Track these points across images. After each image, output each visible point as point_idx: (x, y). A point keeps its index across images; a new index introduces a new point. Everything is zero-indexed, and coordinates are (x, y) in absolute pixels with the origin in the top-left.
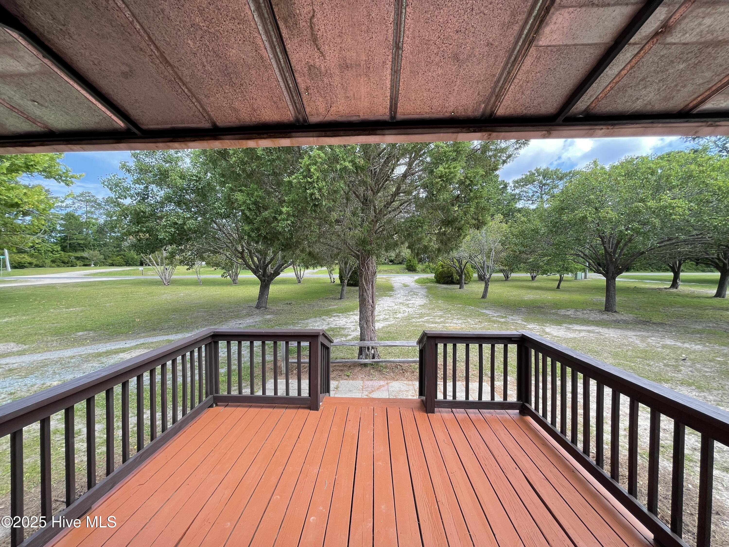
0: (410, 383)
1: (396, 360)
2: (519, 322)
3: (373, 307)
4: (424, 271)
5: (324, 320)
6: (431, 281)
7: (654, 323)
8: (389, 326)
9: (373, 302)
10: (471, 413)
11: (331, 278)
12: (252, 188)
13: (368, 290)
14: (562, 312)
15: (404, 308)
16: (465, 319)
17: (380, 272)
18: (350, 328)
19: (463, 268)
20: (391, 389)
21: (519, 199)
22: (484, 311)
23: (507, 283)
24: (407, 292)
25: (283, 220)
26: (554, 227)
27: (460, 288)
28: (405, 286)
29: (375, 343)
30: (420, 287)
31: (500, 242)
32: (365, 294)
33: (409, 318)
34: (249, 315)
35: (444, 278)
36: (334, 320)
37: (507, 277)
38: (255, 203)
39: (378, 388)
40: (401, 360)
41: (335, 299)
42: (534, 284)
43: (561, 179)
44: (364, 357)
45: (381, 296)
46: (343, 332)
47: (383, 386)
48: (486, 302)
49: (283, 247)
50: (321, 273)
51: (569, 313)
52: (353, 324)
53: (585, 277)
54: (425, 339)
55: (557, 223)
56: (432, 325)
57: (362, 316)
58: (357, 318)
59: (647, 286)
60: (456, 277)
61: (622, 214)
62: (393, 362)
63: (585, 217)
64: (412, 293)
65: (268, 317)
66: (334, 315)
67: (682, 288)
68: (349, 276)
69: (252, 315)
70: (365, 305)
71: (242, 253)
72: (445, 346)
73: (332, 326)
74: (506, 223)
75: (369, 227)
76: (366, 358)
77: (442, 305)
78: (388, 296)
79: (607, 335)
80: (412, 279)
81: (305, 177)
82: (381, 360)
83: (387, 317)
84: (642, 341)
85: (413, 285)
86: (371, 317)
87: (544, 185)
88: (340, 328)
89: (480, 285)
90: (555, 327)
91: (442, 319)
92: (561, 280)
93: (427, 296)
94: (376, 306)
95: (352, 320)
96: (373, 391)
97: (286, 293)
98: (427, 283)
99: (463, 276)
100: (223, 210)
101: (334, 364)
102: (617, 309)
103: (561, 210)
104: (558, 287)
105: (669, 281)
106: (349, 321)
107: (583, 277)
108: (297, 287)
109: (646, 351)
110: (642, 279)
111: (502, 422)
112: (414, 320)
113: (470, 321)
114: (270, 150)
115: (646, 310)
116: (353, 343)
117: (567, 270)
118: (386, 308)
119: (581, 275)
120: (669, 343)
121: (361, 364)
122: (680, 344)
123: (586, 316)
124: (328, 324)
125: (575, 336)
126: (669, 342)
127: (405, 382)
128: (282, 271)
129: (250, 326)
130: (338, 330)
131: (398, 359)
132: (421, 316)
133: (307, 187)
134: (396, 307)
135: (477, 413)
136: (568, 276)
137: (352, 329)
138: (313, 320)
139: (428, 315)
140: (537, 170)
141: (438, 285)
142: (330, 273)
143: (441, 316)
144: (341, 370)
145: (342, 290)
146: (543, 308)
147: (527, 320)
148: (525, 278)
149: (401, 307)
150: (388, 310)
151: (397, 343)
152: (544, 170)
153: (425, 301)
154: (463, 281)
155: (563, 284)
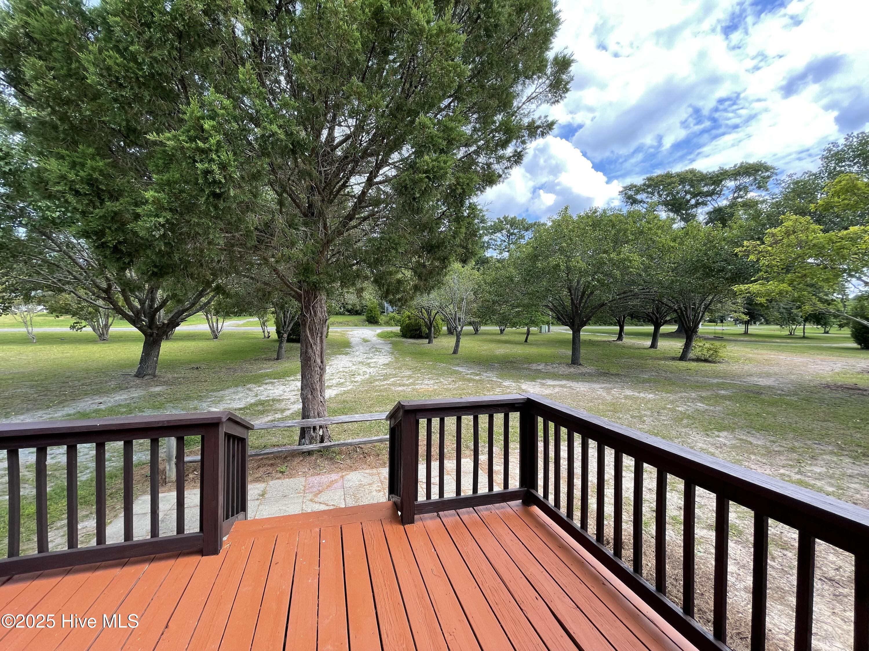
0: (375, 471)
1: (355, 440)
2: (495, 379)
3: (322, 369)
4: (387, 323)
5: (250, 390)
6: (396, 335)
7: (612, 375)
8: (345, 392)
9: (322, 362)
10: (464, 514)
11: (264, 332)
12: (83, 152)
13: (315, 344)
14: (534, 366)
15: (364, 369)
16: (437, 379)
17: (333, 324)
18: (289, 399)
19: (432, 319)
20: (347, 485)
21: (488, 248)
22: (457, 369)
23: (477, 337)
24: (368, 349)
25: (149, 216)
26: (528, 275)
27: (429, 343)
28: (366, 341)
29: (325, 420)
30: (383, 342)
31: (472, 290)
32: (310, 351)
33: (370, 381)
34: (120, 388)
35: (411, 331)
36: (266, 389)
37: (476, 330)
38: (91, 182)
39: (329, 486)
40: (361, 440)
41: (269, 360)
42: (503, 338)
43: (527, 230)
44: (307, 442)
45: (334, 354)
46: (278, 406)
47: (336, 481)
48: (457, 359)
49: (155, 270)
50: (251, 325)
51: (540, 367)
52: (294, 393)
53: (549, 331)
54: (401, 413)
55: (530, 271)
56: (400, 389)
57: (305, 382)
58: (299, 384)
59: (599, 339)
60: (425, 330)
61: (589, 265)
62: (351, 444)
63: (558, 265)
64: (375, 349)
65: (157, 389)
66: (267, 381)
67: (627, 341)
68: (289, 329)
69: (127, 388)
70: (310, 366)
71: (107, 291)
72: (429, 422)
73: (262, 398)
74: (478, 271)
75: (315, 247)
76: (311, 443)
77: (410, 363)
78: (344, 354)
79: (578, 389)
80: (373, 333)
81: (192, 139)
82: (332, 443)
83: (342, 381)
84: (609, 393)
85: (375, 339)
86: (319, 384)
87: (512, 234)
88: (273, 400)
89: (449, 340)
90: (530, 383)
91: (411, 381)
92: (528, 333)
93: (392, 353)
94: (327, 368)
95: (292, 387)
96: (320, 492)
97: (192, 352)
98: (392, 337)
99: (433, 329)
100: (58, 214)
101: (261, 457)
102: (581, 362)
103: (534, 258)
104: (526, 341)
105: (615, 334)
106: (289, 389)
107: (547, 330)
108: (213, 344)
109: (613, 404)
110: (595, 332)
111: (504, 520)
112: (377, 383)
113: (442, 380)
114: (118, 78)
115: (603, 362)
116: (290, 423)
117: (534, 323)
118: (341, 370)
119: (545, 328)
120: (629, 394)
121: (303, 453)
122: (637, 394)
123: (556, 370)
124: (256, 396)
125: (550, 392)
126: (629, 392)
127: (367, 471)
128: (183, 320)
129: (120, 405)
130: (271, 403)
131: (357, 440)
132: (386, 377)
133: (197, 158)
134: (354, 367)
135: (471, 513)
136: (533, 329)
137: (292, 400)
138: (232, 390)
139: (395, 376)
140: (505, 218)
141: (404, 340)
142: (263, 324)
143: (410, 377)
144: (272, 465)
145: (280, 347)
146: (515, 363)
147: (501, 377)
148: (494, 332)
149: (360, 367)
150: (344, 372)
151: (357, 417)
152: (512, 219)
153: (390, 359)
154: (432, 335)
155: (530, 337)
